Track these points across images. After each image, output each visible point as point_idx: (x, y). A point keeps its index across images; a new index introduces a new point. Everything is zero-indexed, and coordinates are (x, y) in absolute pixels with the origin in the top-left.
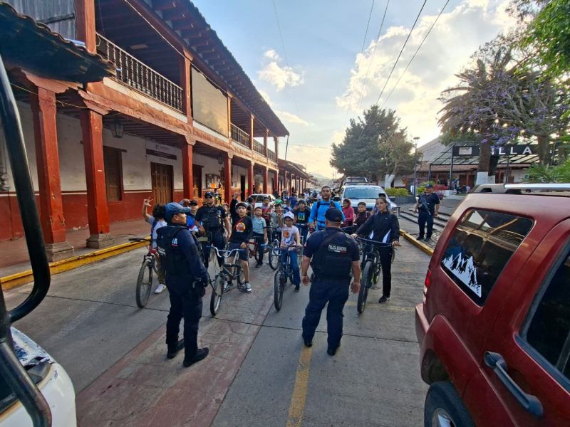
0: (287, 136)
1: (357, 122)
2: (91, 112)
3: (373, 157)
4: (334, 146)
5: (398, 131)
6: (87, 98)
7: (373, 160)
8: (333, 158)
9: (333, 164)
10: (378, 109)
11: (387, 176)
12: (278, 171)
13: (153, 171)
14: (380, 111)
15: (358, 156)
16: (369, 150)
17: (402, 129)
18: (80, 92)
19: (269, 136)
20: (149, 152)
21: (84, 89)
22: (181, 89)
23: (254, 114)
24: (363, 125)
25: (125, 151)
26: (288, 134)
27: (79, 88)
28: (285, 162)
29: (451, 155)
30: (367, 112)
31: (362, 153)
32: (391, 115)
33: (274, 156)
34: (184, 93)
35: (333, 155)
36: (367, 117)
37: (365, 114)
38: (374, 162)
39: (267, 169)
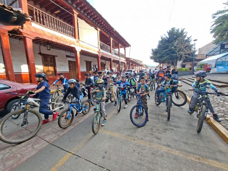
0: (130, 47)
1: (164, 37)
2: (26, 38)
3: (172, 53)
4: (153, 50)
5: (186, 39)
6: (23, 32)
7: (171, 55)
8: (152, 55)
9: (151, 58)
10: (175, 29)
11: (178, 62)
12: (126, 62)
13: (69, 64)
14: (176, 30)
15: (164, 53)
16: (170, 50)
17: (188, 37)
18: (20, 30)
19: (121, 47)
20: (67, 56)
21: (22, 28)
22: (73, 27)
23: (112, 38)
24: (167, 38)
25: (57, 56)
26: (130, 46)
27: (19, 28)
28: (129, 59)
29: (220, 49)
30: (169, 31)
31: (166, 52)
32: (182, 31)
33: (124, 56)
34: (74, 29)
35: (152, 54)
36: (169, 34)
37: (167, 32)
38: (172, 56)
39: (120, 62)
